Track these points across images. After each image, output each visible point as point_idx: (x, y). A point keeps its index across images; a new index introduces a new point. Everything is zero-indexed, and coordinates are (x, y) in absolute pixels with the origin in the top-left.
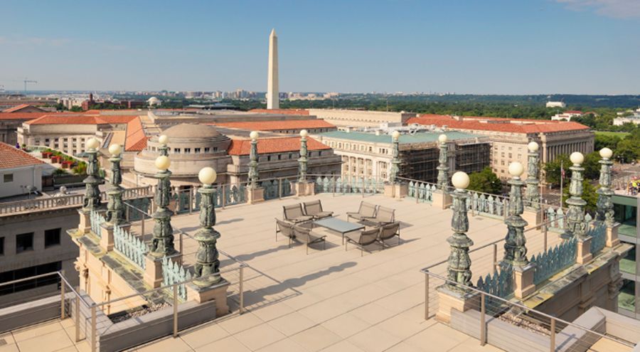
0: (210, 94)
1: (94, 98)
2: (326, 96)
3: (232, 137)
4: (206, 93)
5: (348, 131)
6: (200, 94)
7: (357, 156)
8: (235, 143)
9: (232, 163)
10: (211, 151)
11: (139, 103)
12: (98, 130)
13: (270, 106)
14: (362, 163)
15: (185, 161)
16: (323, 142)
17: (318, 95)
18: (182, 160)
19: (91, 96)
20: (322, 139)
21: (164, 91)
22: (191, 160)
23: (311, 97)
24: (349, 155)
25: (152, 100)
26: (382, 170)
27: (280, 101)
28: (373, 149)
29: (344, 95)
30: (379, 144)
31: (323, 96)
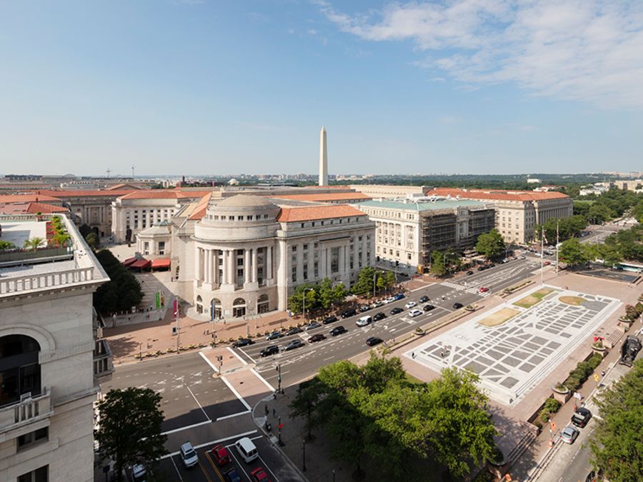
0: (277, 176)
1: (185, 180)
2: (364, 177)
3: (282, 206)
4: (274, 176)
5: (381, 200)
6: (270, 176)
7: (388, 221)
8: (283, 211)
9: (281, 229)
10: (262, 219)
11: (221, 183)
12: (179, 202)
13: (321, 183)
14: (393, 227)
15: (238, 228)
16: (361, 210)
17: (358, 176)
18: (235, 228)
19: (184, 178)
20: (359, 208)
21: (242, 175)
22: (243, 227)
23: (353, 178)
24: (382, 221)
25: (232, 181)
26: (410, 232)
27: (329, 181)
28: (401, 215)
29: (377, 176)
30: (406, 211)
31: (361, 177)
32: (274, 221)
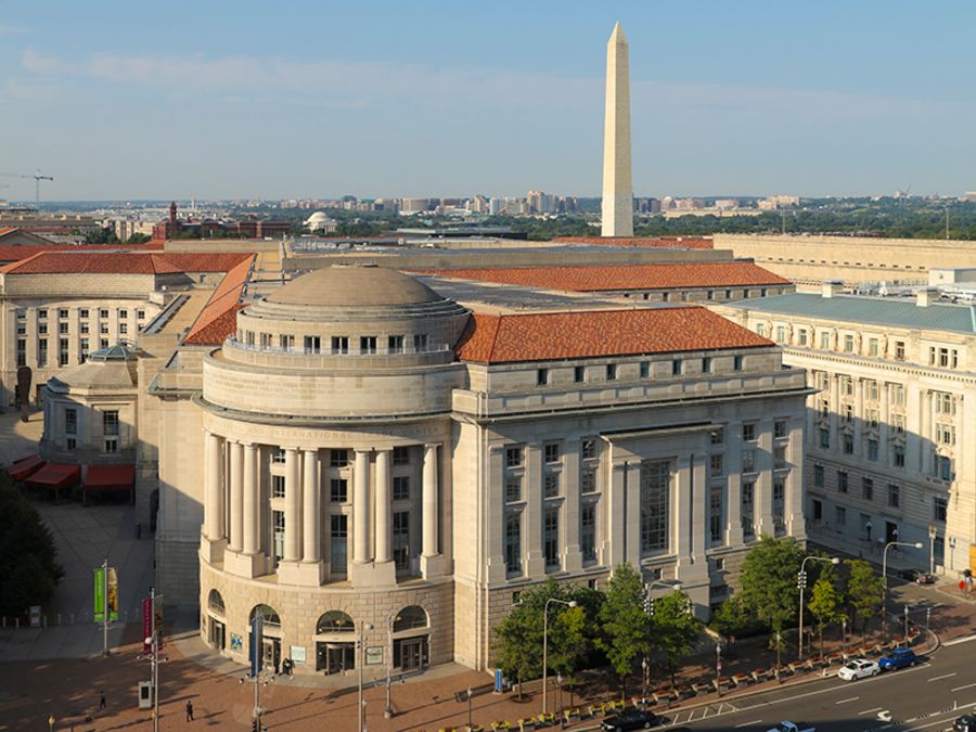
0: (459, 203)
1: (179, 215)
2: (764, 206)
3: (477, 307)
4: (448, 202)
5: (827, 292)
6: (433, 204)
7: (855, 371)
8: (479, 323)
9: (467, 387)
10: (406, 349)
11: (285, 224)
12: (158, 288)
13: (608, 229)
15: (331, 375)
16: (752, 326)
17: (742, 203)
18: (321, 374)
19: (174, 208)
20: (746, 317)
21: (347, 199)
22: (349, 374)
23: (724, 209)
24: (832, 367)
25: (315, 221)
26: (938, 418)
28: (908, 349)
29: (815, 203)
30: (925, 333)
31: (755, 206)
32: (446, 358)
